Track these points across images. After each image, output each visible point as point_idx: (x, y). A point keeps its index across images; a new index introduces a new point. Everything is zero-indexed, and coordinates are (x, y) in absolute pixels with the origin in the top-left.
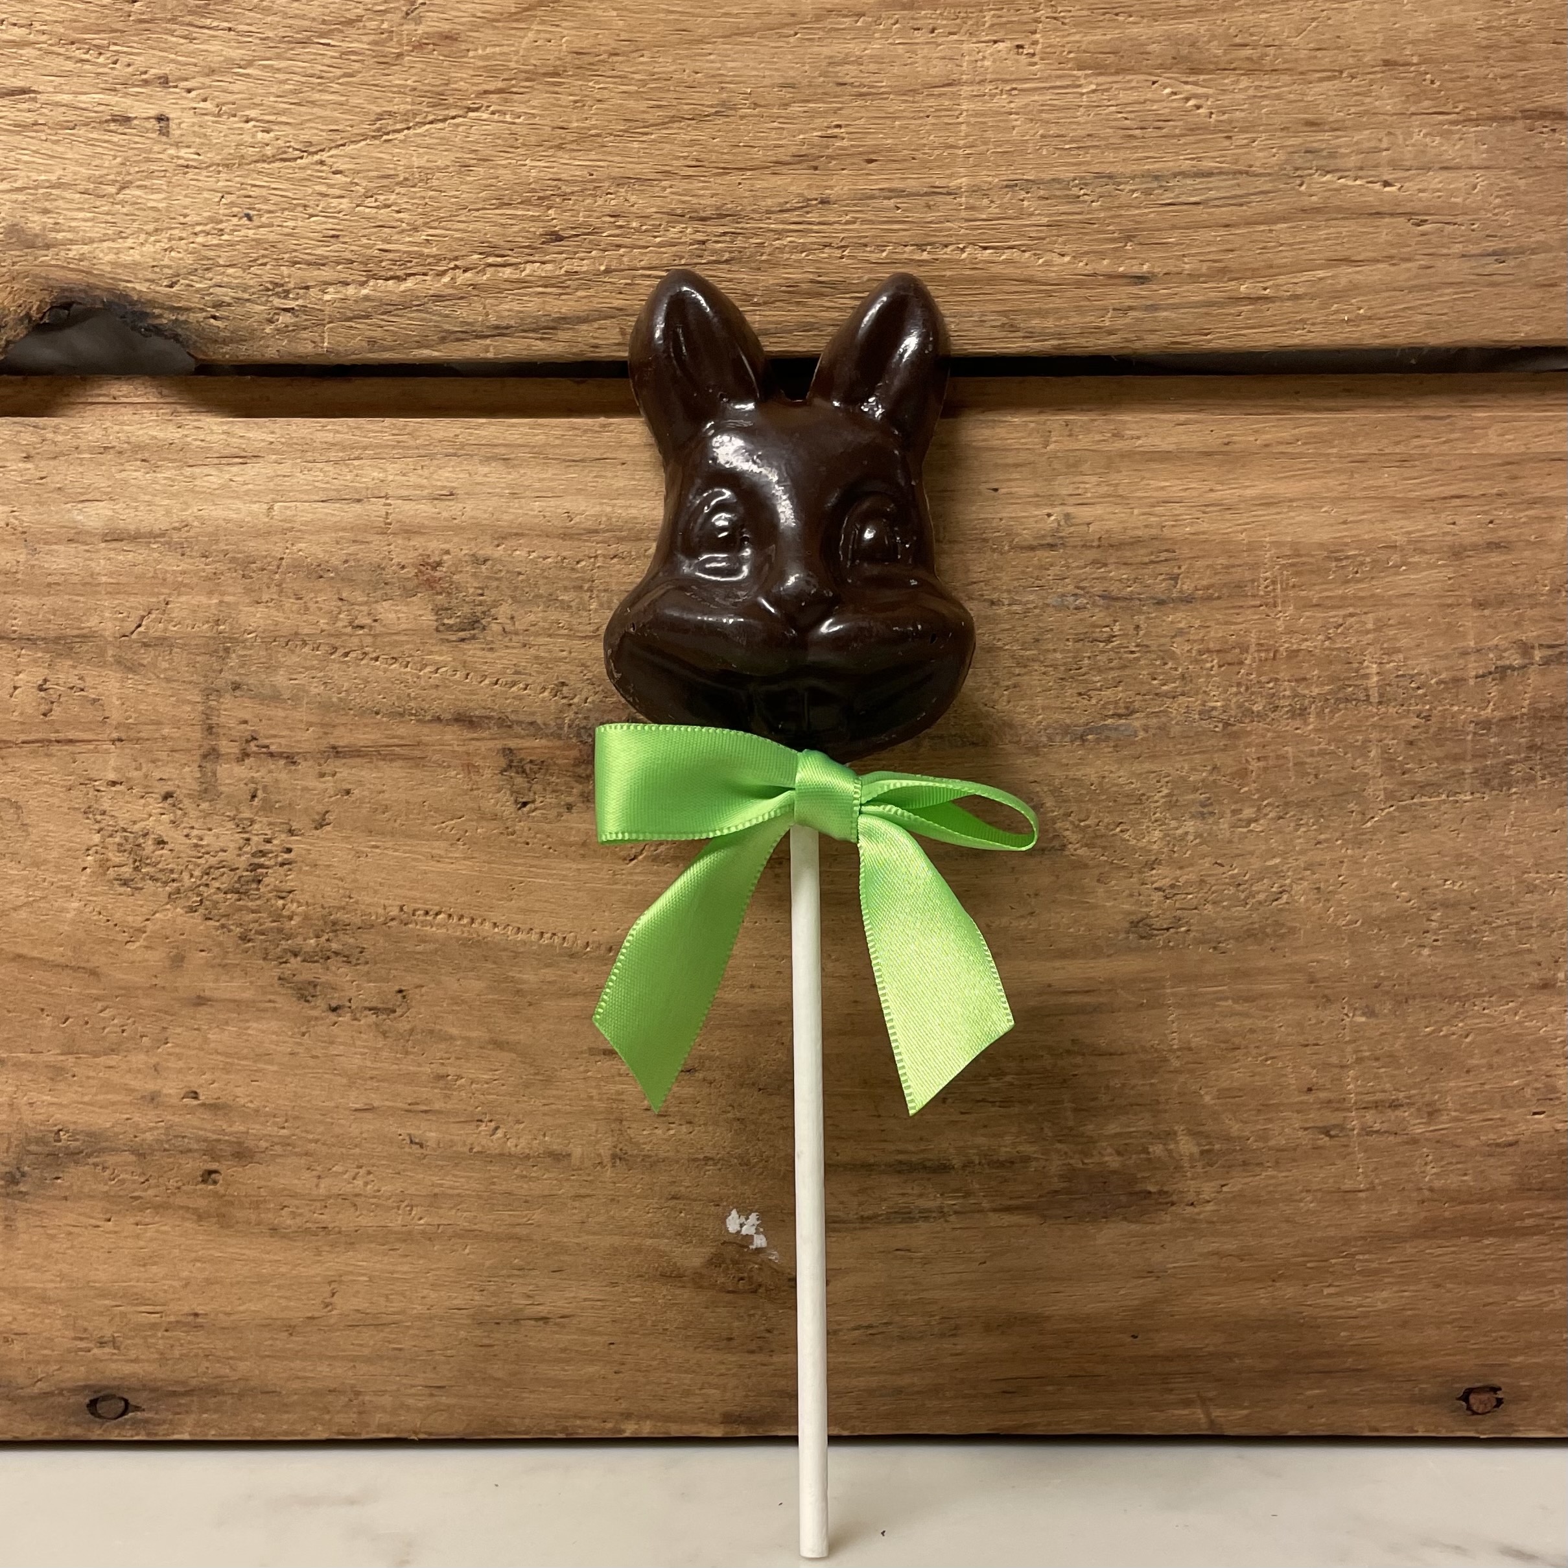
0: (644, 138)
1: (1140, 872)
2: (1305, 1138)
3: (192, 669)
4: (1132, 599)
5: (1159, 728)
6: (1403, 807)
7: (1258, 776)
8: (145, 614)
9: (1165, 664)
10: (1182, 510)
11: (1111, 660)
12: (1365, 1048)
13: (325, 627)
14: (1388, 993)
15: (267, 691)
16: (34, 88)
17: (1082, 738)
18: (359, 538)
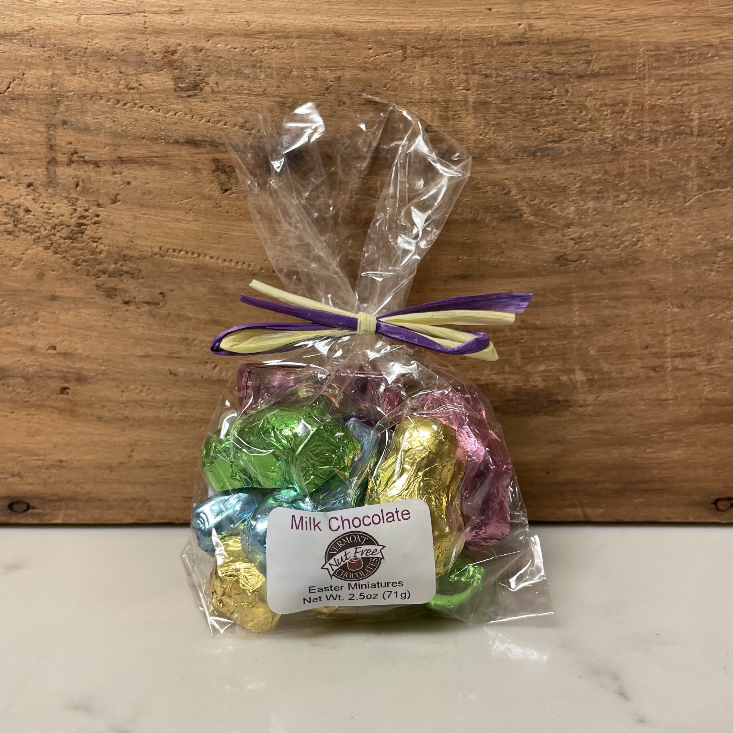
1: (562, 229)
2: (642, 373)
3: (39, 113)
4: (564, 74)
5: (577, 149)
6: (708, 194)
7: (629, 177)
8: (11, 80)
9: (582, 112)
10: (595, 23)
11: (551, 110)
12: (677, 325)
13: (113, 89)
14: (691, 296)
15: (81, 125)
17: (534, 154)
18: (130, 36)
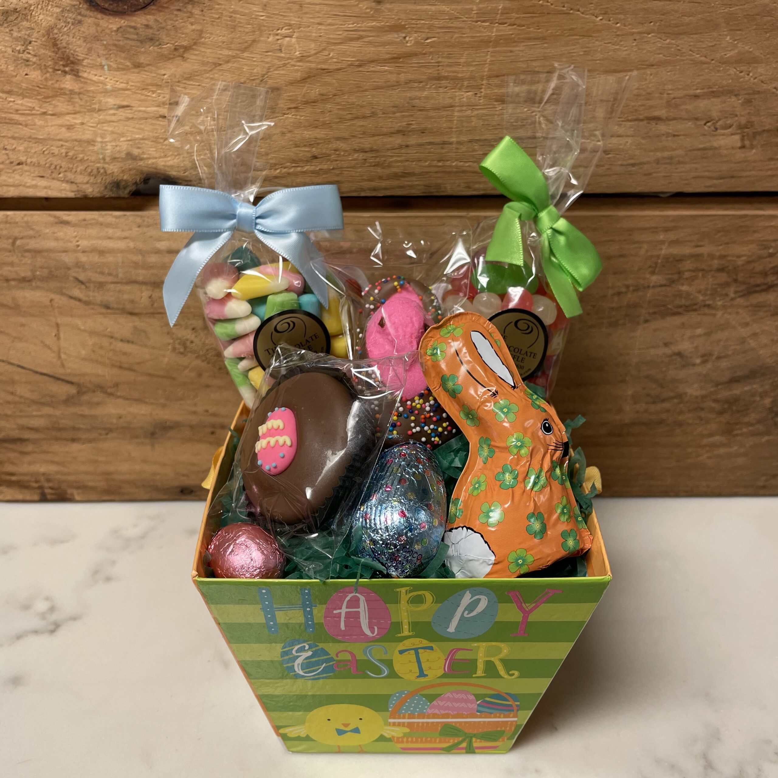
0: (345, 124)
16: (132, 105)
